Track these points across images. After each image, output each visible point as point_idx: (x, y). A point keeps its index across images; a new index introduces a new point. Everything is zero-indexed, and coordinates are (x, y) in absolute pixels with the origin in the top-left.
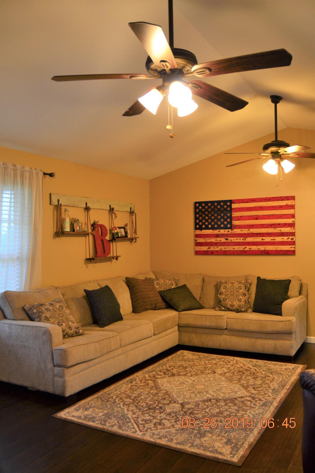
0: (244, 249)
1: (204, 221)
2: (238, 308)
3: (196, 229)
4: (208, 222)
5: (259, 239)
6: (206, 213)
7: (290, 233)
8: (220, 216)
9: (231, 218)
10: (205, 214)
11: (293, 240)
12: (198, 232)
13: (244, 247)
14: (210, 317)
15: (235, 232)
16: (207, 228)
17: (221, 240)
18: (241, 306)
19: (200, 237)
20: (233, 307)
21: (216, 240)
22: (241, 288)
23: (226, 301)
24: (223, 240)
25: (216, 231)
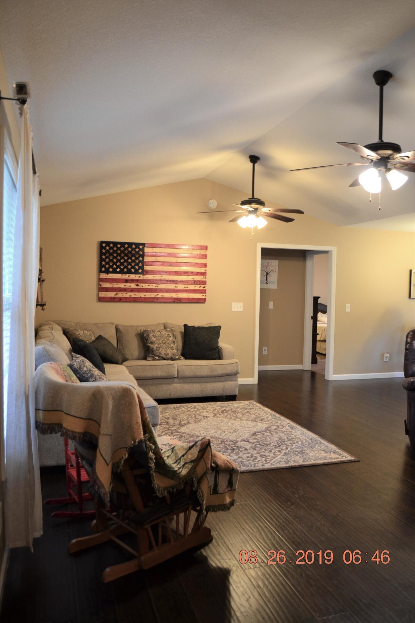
0: (156, 296)
1: (111, 264)
2: (172, 356)
3: (101, 271)
4: (116, 265)
5: (172, 286)
6: (115, 255)
7: (203, 282)
8: (131, 259)
9: (143, 262)
10: (113, 256)
11: (204, 289)
12: (103, 276)
13: (156, 294)
14: (161, 366)
15: (147, 278)
16: (114, 272)
17: (130, 286)
18: (175, 354)
19: (107, 282)
20: (168, 356)
21: (125, 286)
22: (170, 336)
23: (160, 350)
24: (133, 286)
25: (126, 275)
